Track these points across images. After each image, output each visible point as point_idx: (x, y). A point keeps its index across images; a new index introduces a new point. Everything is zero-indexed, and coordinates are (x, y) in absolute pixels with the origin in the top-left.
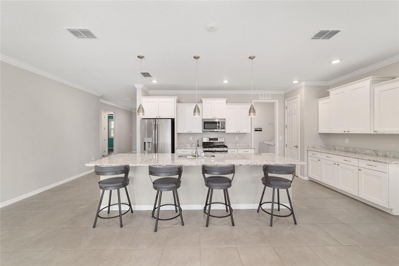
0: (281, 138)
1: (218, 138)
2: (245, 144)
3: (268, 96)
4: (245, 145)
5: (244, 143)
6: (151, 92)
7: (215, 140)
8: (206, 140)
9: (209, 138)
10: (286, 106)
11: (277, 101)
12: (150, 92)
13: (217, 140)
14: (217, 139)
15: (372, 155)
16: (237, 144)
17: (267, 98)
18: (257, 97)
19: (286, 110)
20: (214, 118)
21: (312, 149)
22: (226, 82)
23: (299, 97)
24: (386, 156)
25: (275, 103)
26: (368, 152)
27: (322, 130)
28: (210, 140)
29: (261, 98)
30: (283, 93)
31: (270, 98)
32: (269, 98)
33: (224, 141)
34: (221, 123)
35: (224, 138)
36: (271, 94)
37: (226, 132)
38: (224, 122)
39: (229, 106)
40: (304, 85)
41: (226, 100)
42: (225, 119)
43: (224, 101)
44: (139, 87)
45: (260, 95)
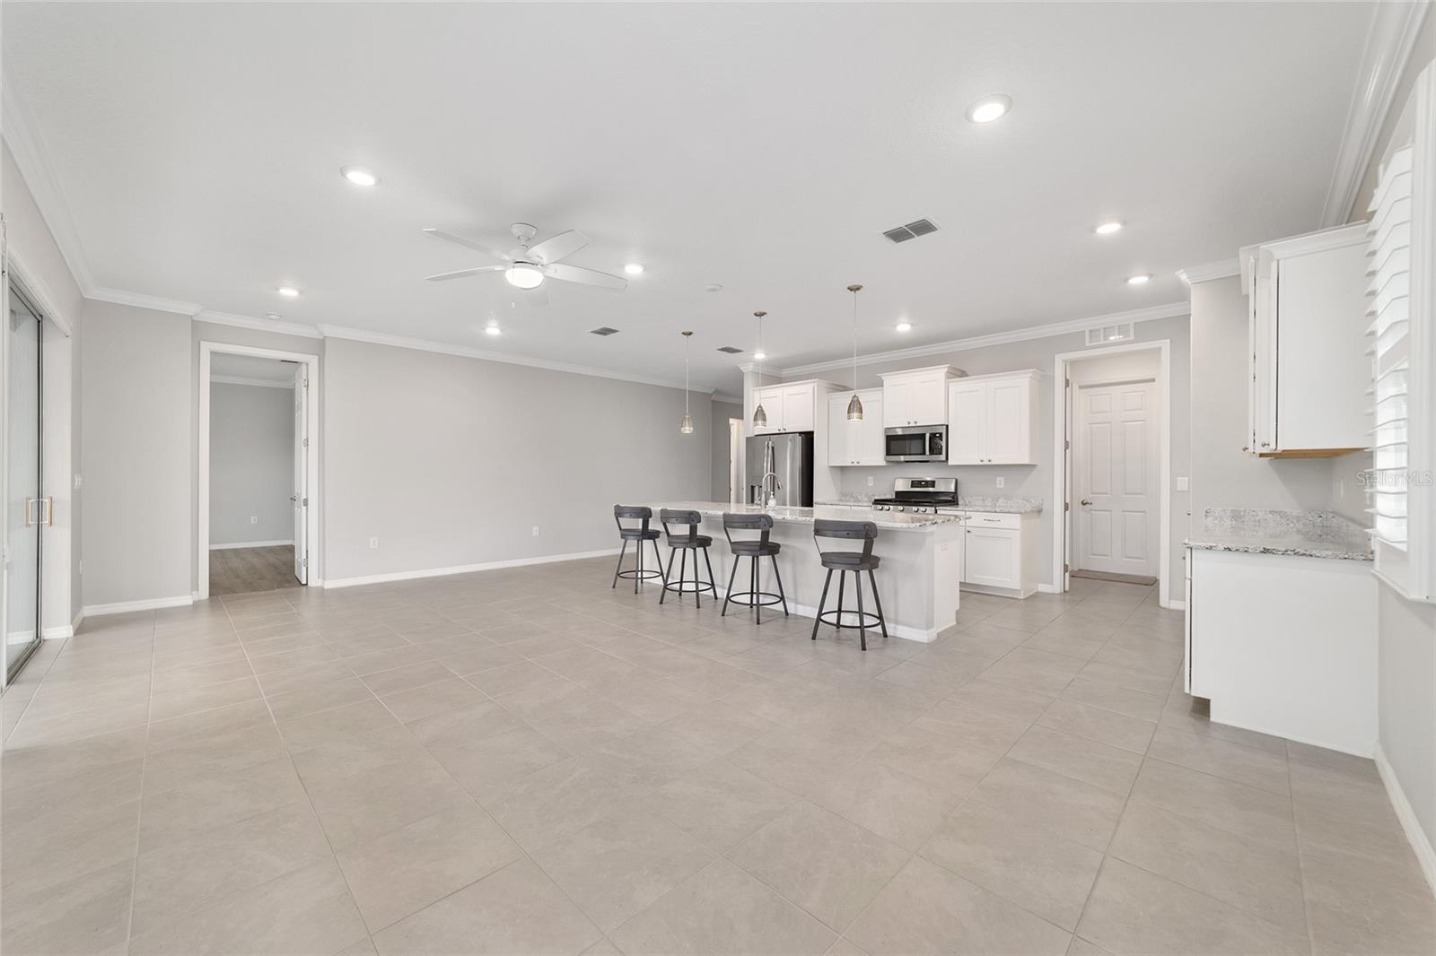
1: (934, 481)
2: (1027, 501)
3: (1124, 329)
4: (1028, 505)
5: (1023, 499)
6: (785, 372)
8: (902, 485)
9: (912, 482)
12: (783, 373)
13: (933, 486)
14: (933, 484)
16: (1001, 500)
20: (910, 425)
22: (904, 328)
28: (912, 486)
31: (1132, 338)
32: (1129, 337)
33: (953, 490)
34: (933, 436)
35: (954, 481)
36: (1135, 324)
37: (950, 463)
38: (941, 434)
39: (959, 386)
40: (1190, 283)
41: (946, 370)
42: (947, 426)
43: (940, 373)
44: (747, 368)
45: (1087, 333)
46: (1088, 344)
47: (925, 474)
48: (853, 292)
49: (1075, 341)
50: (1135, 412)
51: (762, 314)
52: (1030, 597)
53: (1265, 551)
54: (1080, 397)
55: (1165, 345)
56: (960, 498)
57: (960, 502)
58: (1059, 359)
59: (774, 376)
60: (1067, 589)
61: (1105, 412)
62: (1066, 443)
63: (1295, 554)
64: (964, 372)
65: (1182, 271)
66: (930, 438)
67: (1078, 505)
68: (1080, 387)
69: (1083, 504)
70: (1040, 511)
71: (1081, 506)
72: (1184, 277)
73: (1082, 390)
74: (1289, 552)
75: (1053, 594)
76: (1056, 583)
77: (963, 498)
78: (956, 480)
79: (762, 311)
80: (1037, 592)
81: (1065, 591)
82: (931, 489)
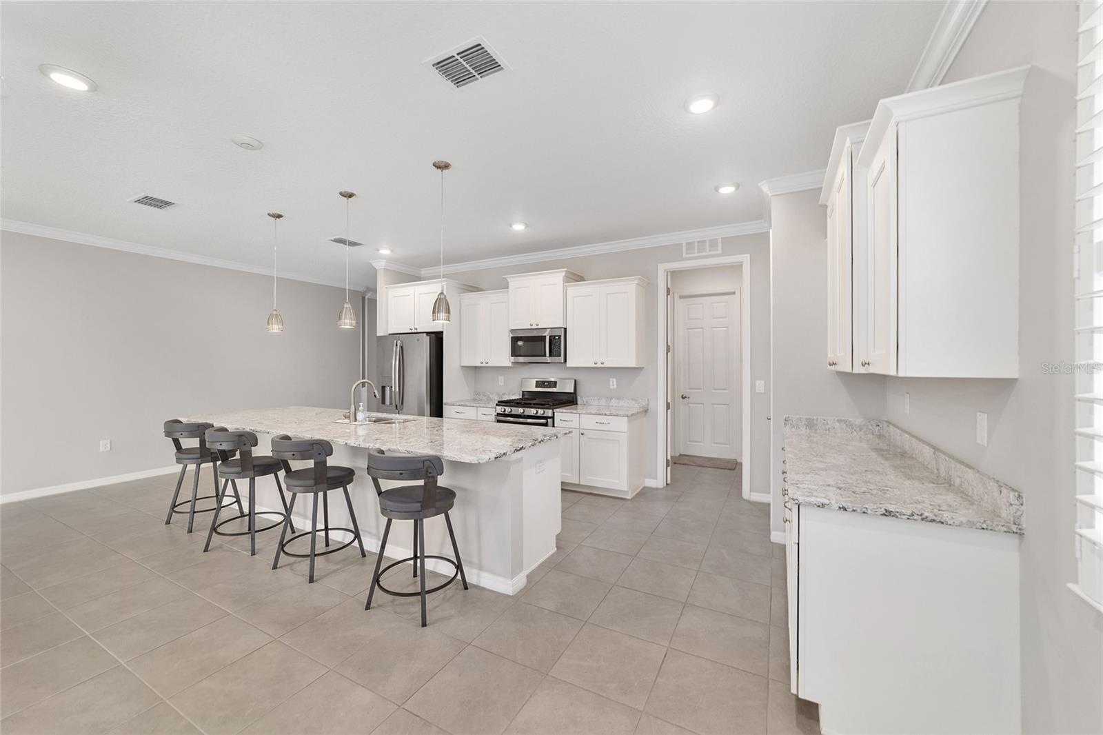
1: (556, 382)
2: (636, 401)
3: (713, 244)
4: (635, 406)
5: (632, 399)
6: (424, 272)
7: (550, 387)
8: (528, 386)
9: (537, 382)
13: (555, 387)
14: (554, 384)
16: (613, 400)
17: (710, 251)
20: (533, 327)
22: (519, 228)
25: (743, 267)
28: (537, 387)
29: (687, 256)
31: (720, 252)
32: (717, 250)
33: (572, 391)
34: (552, 338)
35: (573, 381)
36: (722, 238)
37: (569, 364)
38: (560, 337)
39: (576, 290)
40: (770, 195)
41: (564, 274)
42: (565, 329)
43: (558, 277)
44: (380, 265)
45: (684, 245)
46: (685, 256)
47: (549, 374)
48: (440, 170)
49: (673, 252)
50: (722, 320)
51: (351, 195)
52: (637, 494)
53: (887, 513)
54: (680, 305)
55: (745, 259)
56: (578, 398)
57: (579, 401)
58: (662, 268)
59: (409, 274)
60: (669, 482)
61: (700, 319)
62: (668, 347)
63: (923, 519)
64: (582, 277)
65: (764, 181)
66: (550, 340)
67: (678, 400)
68: (680, 297)
69: (683, 398)
70: (646, 411)
71: (681, 399)
72: (765, 188)
73: (681, 300)
74: (916, 517)
75: (657, 489)
76: (659, 478)
77: (582, 397)
78: (575, 381)
79: (350, 190)
80: (645, 488)
81: (667, 484)
82: (554, 390)
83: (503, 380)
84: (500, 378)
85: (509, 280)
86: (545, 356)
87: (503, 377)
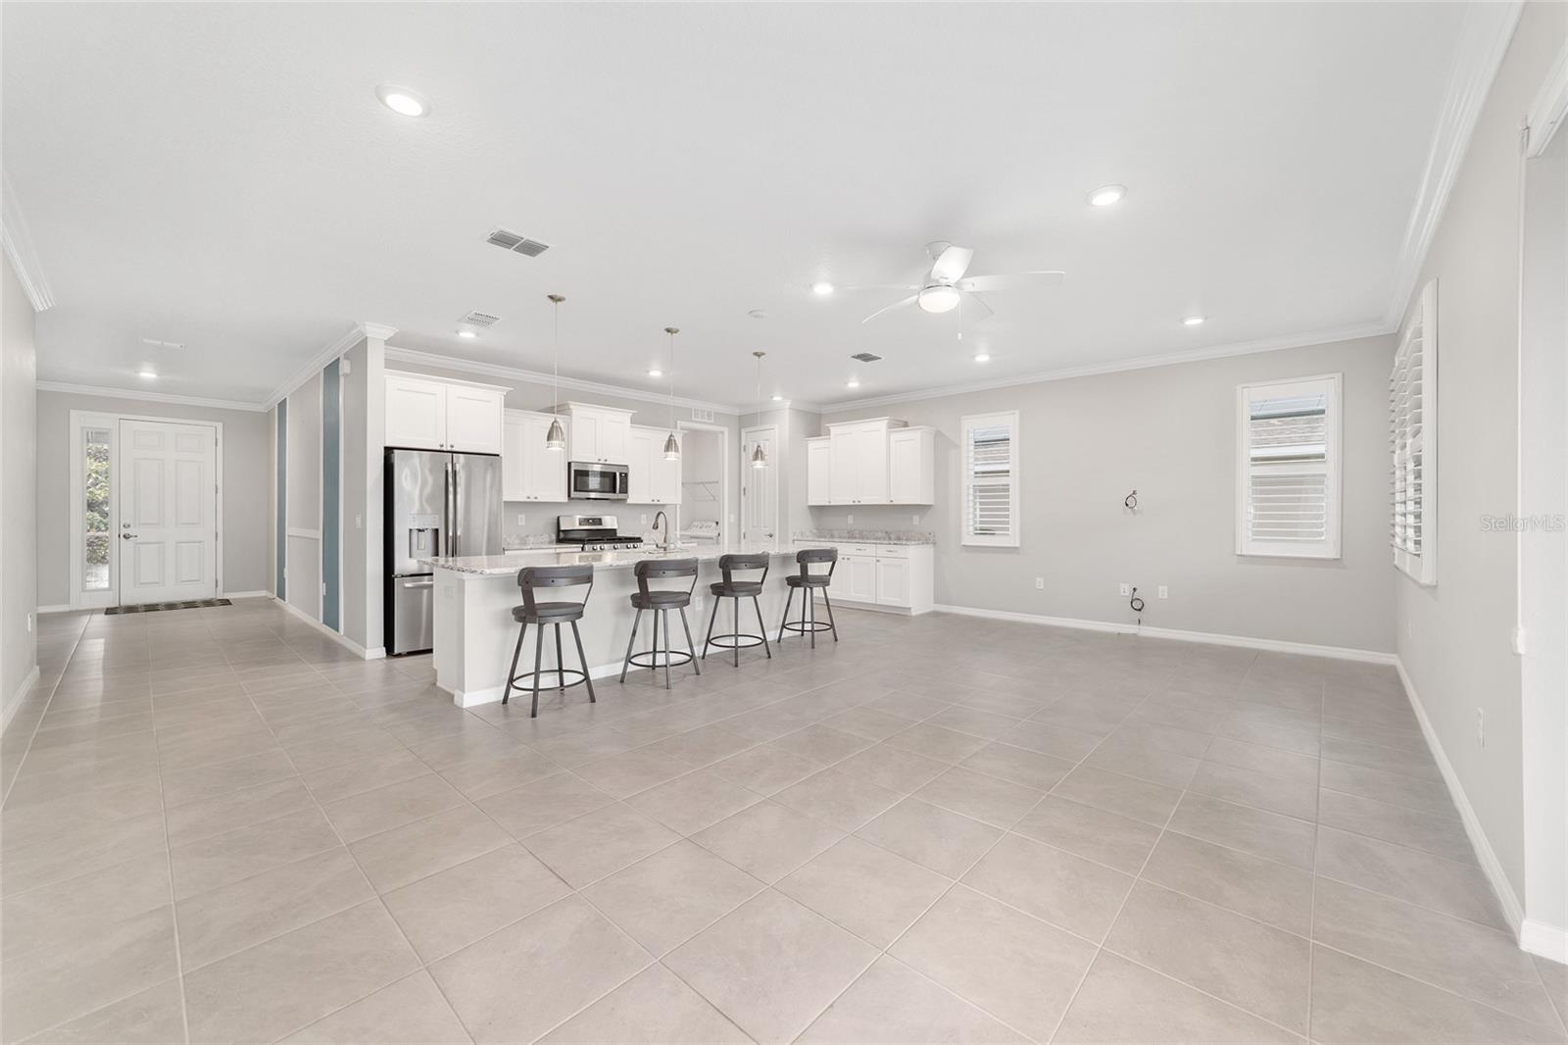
0: (733, 518)
3: (709, 415)
10: (743, 444)
11: (726, 430)
15: (885, 539)
17: (707, 419)
18: (686, 413)
19: (743, 453)
21: (800, 538)
23: (777, 430)
24: (899, 539)
25: (720, 435)
26: (880, 534)
27: (814, 501)
30: (737, 412)
83: (524, 519)
84: (520, 516)
85: (572, 407)
86: (615, 492)
87: (523, 516)
